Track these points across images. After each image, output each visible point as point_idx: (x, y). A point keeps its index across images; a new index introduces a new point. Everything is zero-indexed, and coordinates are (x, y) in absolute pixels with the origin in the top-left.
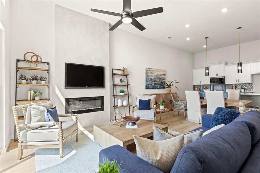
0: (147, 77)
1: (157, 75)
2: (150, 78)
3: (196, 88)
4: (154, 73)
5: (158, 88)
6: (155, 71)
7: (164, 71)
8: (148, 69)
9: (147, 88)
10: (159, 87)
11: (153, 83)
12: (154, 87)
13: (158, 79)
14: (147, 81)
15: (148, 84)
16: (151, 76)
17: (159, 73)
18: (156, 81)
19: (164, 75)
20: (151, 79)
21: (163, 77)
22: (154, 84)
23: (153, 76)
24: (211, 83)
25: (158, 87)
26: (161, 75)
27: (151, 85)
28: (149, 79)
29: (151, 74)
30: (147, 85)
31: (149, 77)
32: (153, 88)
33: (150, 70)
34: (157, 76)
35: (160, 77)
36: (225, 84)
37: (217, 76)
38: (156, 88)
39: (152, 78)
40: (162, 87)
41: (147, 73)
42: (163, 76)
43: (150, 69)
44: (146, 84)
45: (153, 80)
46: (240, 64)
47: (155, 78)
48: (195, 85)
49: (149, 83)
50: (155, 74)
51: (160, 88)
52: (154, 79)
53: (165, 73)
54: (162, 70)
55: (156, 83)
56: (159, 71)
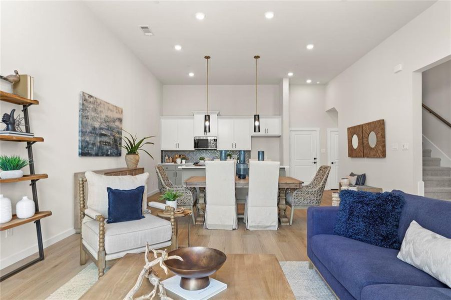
0: (85, 121)
1: (107, 119)
2: (92, 126)
3: (167, 158)
4: (100, 112)
5: (107, 155)
6: (102, 105)
7: (120, 111)
8: (87, 97)
9: (84, 153)
10: (109, 153)
11: (99, 139)
12: (100, 152)
14: (83, 133)
15: (87, 142)
16: (93, 119)
17: (110, 114)
18: (105, 135)
19: (120, 120)
20: (94, 129)
21: (117, 127)
22: (100, 142)
23: (99, 120)
24: (194, 148)
25: (107, 151)
26: (114, 121)
27: (94, 144)
28: (89, 129)
29: (93, 114)
30: (84, 144)
31: (90, 122)
32: (97, 155)
33: (91, 100)
34: (106, 122)
35: (112, 125)
36: (217, 150)
37: (205, 136)
38: (103, 155)
39: (97, 125)
40: (116, 151)
41: (83, 109)
42: (117, 123)
43: (92, 97)
44: (83, 141)
45: (97, 132)
46: (257, 118)
48: (163, 151)
49: (88, 139)
50: (103, 116)
52: (101, 129)
53: (121, 116)
54: (117, 107)
55: (104, 141)
56: (110, 109)
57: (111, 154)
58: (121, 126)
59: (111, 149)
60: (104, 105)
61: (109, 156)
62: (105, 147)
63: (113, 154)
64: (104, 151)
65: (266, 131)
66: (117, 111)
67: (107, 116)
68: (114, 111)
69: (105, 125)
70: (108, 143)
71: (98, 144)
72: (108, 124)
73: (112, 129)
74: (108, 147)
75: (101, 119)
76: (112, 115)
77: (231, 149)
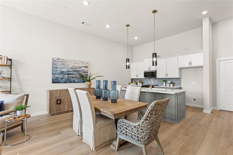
0: (55, 69)
2: (60, 71)
4: (67, 65)
5: (75, 82)
7: (86, 63)
8: (56, 59)
11: (66, 76)
12: (68, 81)
13: (75, 71)
14: (54, 74)
15: (57, 77)
16: (62, 68)
18: (73, 74)
19: (86, 67)
20: (63, 72)
21: (83, 70)
24: (144, 77)
25: (74, 80)
26: (80, 68)
27: (62, 78)
28: (58, 72)
29: (61, 66)
30: (54, 79)
31: (59, 69)
32: (65, 82)
33: (60, 60)
34: (72, 69)
35: (78, 69)
36: (156, 78)
37: (149, 70)
38: (71, 82)
39: (65, 70)
41: (53, 64)
44: (53, 77)
47: (69, 70)
48: (133, 79)
50: (70, 66)
51: (78, 82)
52: (68, 72)
53: (87, 65)
54: (82, 62)
55: (71, 76)
56: (76, 63)
57: (78, 81)
58: (86, 69)
59: (78, 80)
60: (71, 61)
61: (76, 82)
62: (72, 79)
63: (80, 82)
64: (71, 81)
65: (190, 63)
66: (83, 63)
67: (73, 66)
68: (79, 64)
69: (72, 70)
70: (75, 77)
71: (66, 78)
72: (74, 69)
73: (78, 71)
74: (75, 79)
75: (68, 68)
76: (78, 65)
77: (164, 77)
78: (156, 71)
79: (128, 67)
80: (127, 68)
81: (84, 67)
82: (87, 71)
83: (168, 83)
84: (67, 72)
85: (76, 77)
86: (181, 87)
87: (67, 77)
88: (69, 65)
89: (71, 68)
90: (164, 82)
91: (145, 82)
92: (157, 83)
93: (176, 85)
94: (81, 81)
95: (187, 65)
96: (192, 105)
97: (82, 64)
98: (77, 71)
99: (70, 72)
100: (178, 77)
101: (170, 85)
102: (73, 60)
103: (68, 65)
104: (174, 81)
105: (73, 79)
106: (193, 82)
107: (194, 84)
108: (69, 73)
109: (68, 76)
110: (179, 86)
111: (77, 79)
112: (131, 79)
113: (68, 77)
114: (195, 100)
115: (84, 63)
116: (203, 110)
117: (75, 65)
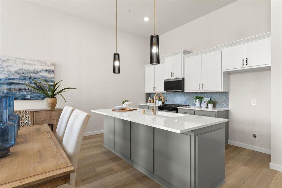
4: (7, 66)
11: (5, 87)
13: (25, 79)
19: (51, 71)
23: (5, 73)
24: (165, 90)
25: (24, 95)
26: (37, 72)
34: (19, 74)
35: (32, 75)
37: (172, 78)
40: (42, 95)
42: (44, 74)
45: (2, 82)
47: (12, 77)
50: (14, 69)
51: (32, 98)
53: (52, 68)
54: (41, 61)
55: (17, 87)
56: (27, 64)
58: (51, 75)
59: (33, 96)
60: (15, 61)
61: (27, 99)
62: (18, 93)
63: (36, 98)
64: (16, 96)
65: (245, 61)
66: (43, 64)
67: (21, 69)
68: (35, 65)
69: (18, 76)
70: (25, 89)
71: (5, 91)
72: (23, 75)
73: (32, 78)
74: (25, 93)
75: (8, 72)
76: (31, 68)
77: (197, 90)
78: (183, 79)
79: (117, 70)
80: (114, 72)
81: (46, 71)
82: (52, 78)
83: (204, 103)
84: (6, 79)
85: (28, 89)
86: (228, 110)
87: (6, 89)
88: (11, 66)
89: (17, 72)
90: (197, 100)
91: (167, 99)
92: (187, 100)
93: (220, 105)
94: (40, 97)
95: (239, 66)
96: (249, 147)
97: (41, 66)
98: (30, 78)
99: (13, 79)
100: (222, 91)
101: (207, 105)
102: (19, 59)
103: (9, 68)
104: (216, 98)
105: (21, 93)
106: (252, 100)
107: (253, 104)
108: (11, 81)
109: (9, 87)
110: (225, 107)
111: (30, 93)
112: (146, 93)
113: (10, 89)
114: (255, 136)
115: (46, 64)
116: (270, 163)
117: (26, 67)
